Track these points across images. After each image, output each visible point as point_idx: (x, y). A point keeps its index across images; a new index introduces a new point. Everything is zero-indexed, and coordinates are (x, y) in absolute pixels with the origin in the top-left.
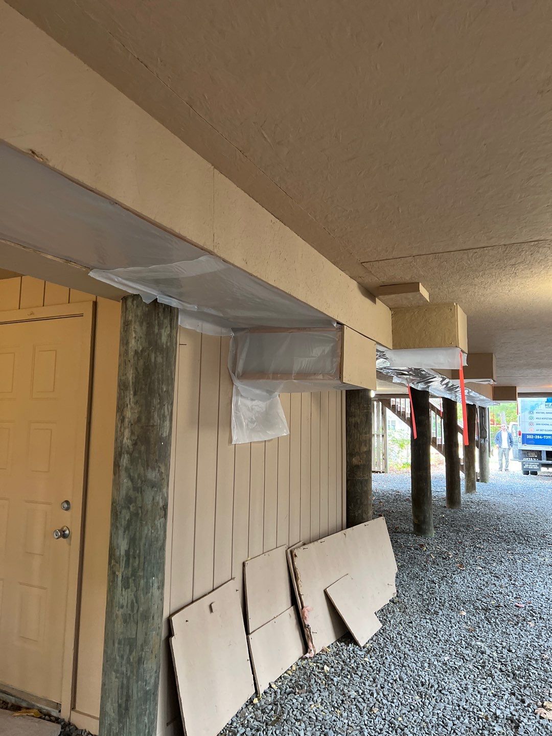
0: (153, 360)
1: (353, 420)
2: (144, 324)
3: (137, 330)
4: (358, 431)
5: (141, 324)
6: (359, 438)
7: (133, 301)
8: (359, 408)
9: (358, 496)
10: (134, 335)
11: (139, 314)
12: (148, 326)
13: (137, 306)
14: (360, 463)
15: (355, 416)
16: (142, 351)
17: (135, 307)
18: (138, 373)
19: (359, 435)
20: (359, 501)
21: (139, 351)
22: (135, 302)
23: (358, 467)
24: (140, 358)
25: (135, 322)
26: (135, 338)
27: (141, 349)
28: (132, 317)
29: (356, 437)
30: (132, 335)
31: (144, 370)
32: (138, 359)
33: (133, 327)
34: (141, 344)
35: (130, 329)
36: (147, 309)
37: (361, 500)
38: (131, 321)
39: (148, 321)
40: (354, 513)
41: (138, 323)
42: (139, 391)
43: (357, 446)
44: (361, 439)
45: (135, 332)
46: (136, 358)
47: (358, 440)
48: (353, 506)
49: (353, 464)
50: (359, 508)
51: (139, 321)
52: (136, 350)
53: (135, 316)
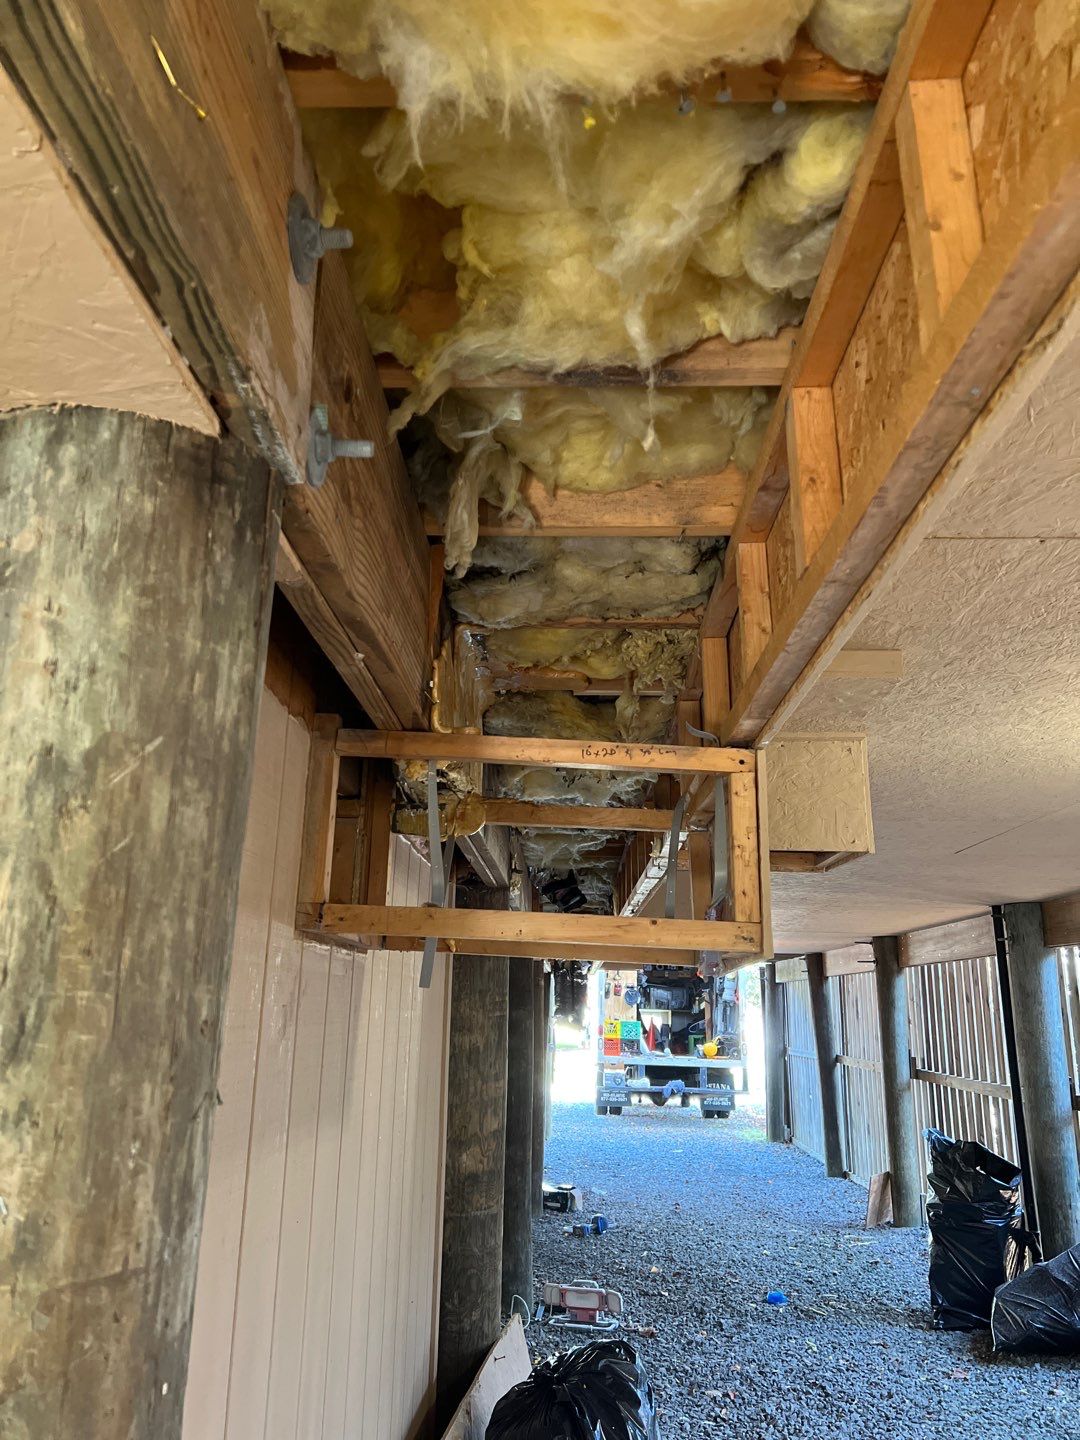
0: (157, 821)
1: (466, 1041)
2: (126, 593)
3: (66, 621)
4: (479, 1072)
5: (103, 587)
6: (482, 1091)
7: (55, 440)
8: (483, 1006)
9: (472, 1267)
10: (44, 651)
11: (93, 526)
12: (147, 603)
13: (83, 478)
14: (481, 1166)
15: (470, 1031)
16: (90, 759)
17: (67, 478)
18: (52, 901)
19: (480, 1082)
20: (474, 1282)
21: (75, 758)
22: (69, 452)
23: (474, 1178)
24: (74, 803)
25: (59, 571)
26: (52, 667)
27: (86, 741)
28: (41, 538)
29: (472, 1089)
30: (31, 650)
31: (94, 885)
32: (61, 810)
33: (40, 601)
34: (91, 712)
35: (22, 608)
36: (149, 506)
37: (480, 1281)
38: (30, 562)
39: (151, 580)
40: (461, 1321)
41: (77, 579)
42: (49, 1028)
43: (476, 1116)
44: (486, 1098)
45: (55, 629)
46: (44, 800)
47: (478, 1098)
48: (456, 1302)
49: (462, 1171)
50: (474, 1306)
51: (87, 569)
52: (48, 750)
53: (65, 531)
